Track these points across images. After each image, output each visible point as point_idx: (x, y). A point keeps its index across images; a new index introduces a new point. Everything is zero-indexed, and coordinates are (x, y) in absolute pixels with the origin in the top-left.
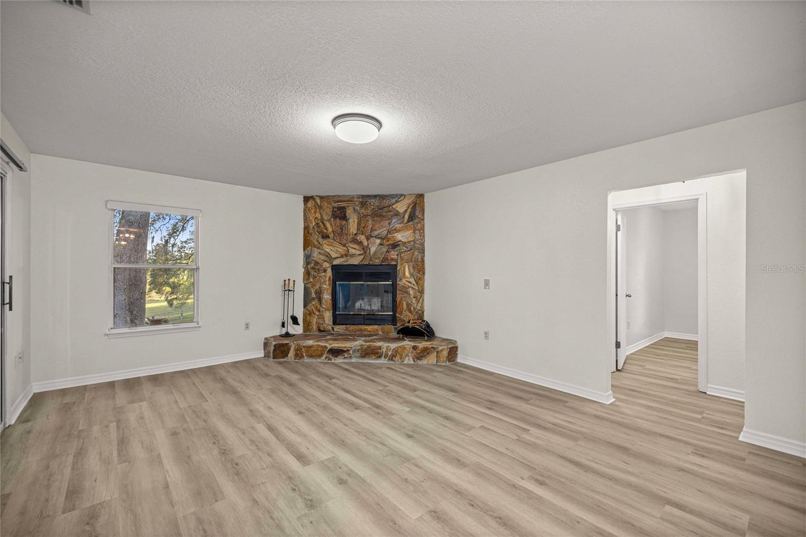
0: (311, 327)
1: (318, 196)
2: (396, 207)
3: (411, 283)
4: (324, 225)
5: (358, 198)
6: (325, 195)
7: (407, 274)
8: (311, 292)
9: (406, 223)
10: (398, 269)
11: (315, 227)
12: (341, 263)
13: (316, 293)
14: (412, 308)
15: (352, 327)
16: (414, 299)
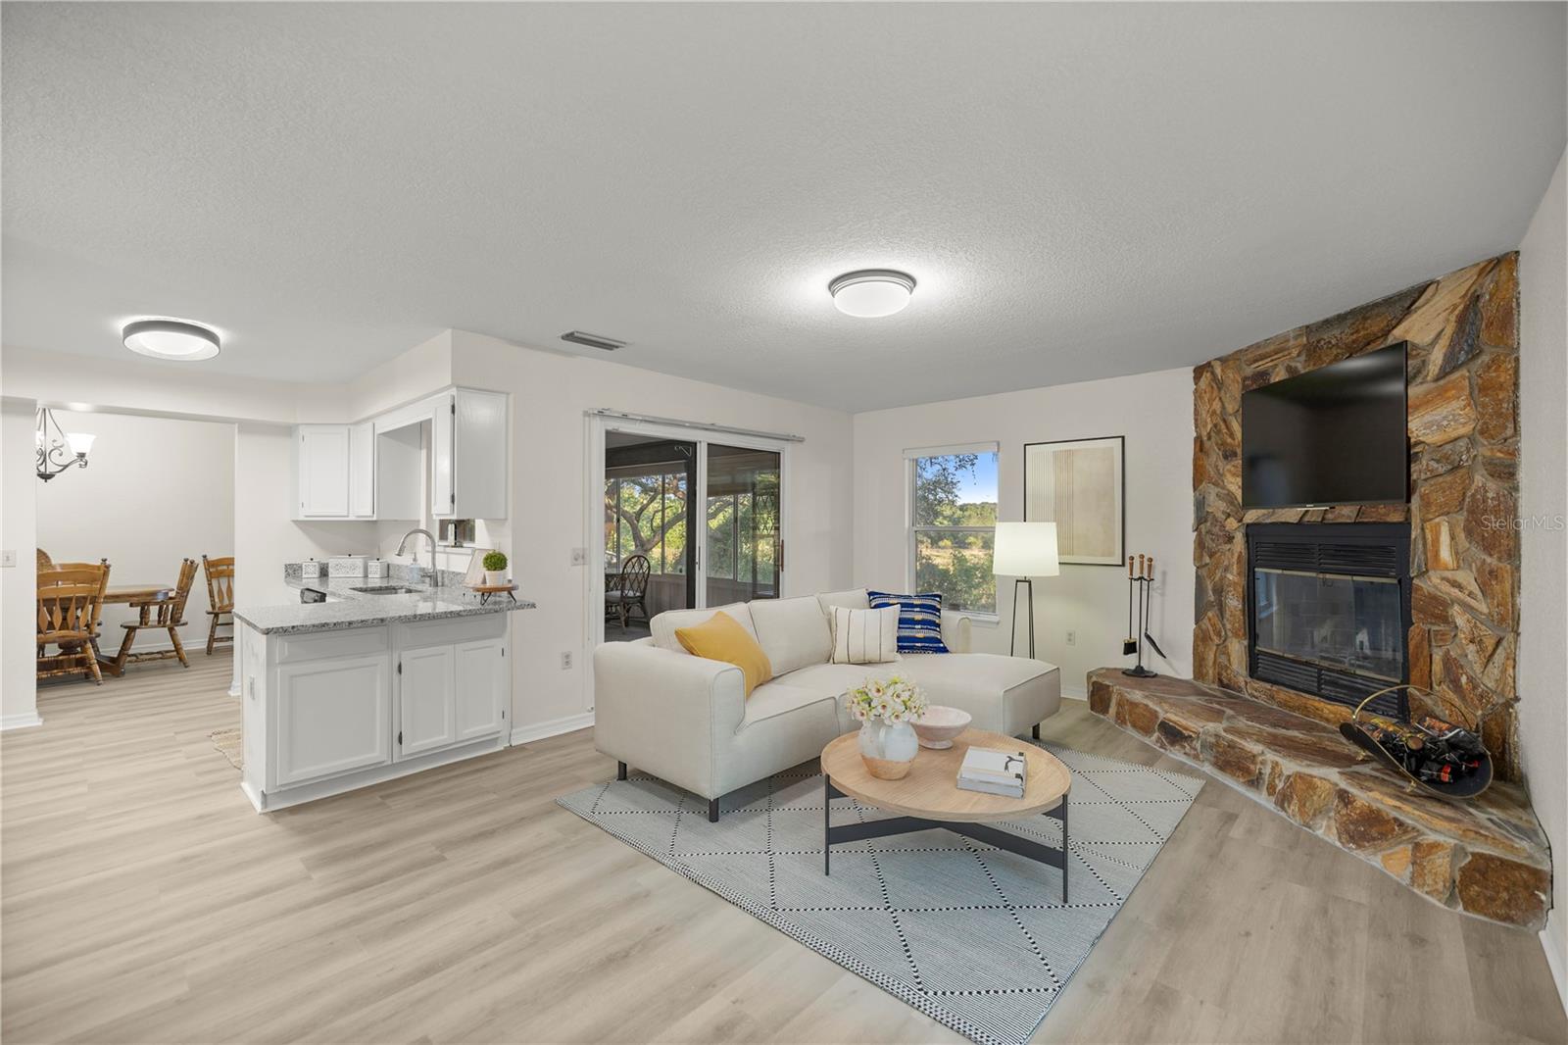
0: (1205, 671)
1: (1216, 359)
2: (1407, 332)
3: (1460, 587)
4: (1227, 427)
5: (1296, 338)
6: (1231, 352)
7: (1445, 554)
8: (1207, 587)
9: (1437, 379)
10: (1413, 537)
11: (1213, 434)
12: (1261, 520)
13: (1215, 591)
14: (1464, 679)
16: (1472, 648)
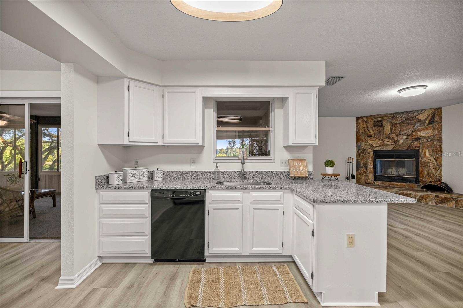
0: (361, 181)
1: (365, 116)
2: (419, 117)
3: (431, 160)
4: (368, 131)
5: (390, 115)
6: (369, 115)
7: (427, 155)
8: (361, 164)
9: (426, 126)
10: (420, 152)
11: (363, 132)
12: (380, 149)
13: (364, 164)
14: (432, 175)
15: (387, 183)
16: (434, 170)
